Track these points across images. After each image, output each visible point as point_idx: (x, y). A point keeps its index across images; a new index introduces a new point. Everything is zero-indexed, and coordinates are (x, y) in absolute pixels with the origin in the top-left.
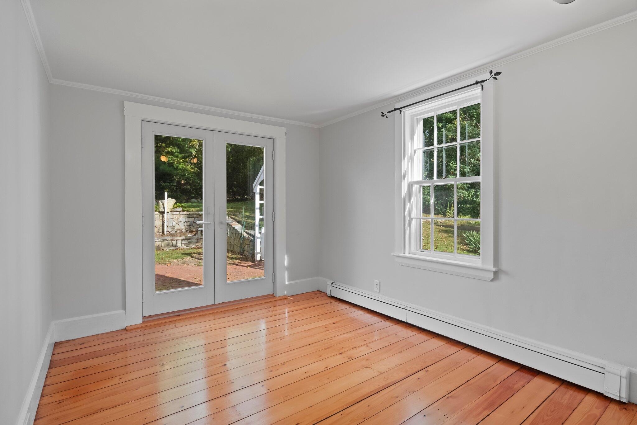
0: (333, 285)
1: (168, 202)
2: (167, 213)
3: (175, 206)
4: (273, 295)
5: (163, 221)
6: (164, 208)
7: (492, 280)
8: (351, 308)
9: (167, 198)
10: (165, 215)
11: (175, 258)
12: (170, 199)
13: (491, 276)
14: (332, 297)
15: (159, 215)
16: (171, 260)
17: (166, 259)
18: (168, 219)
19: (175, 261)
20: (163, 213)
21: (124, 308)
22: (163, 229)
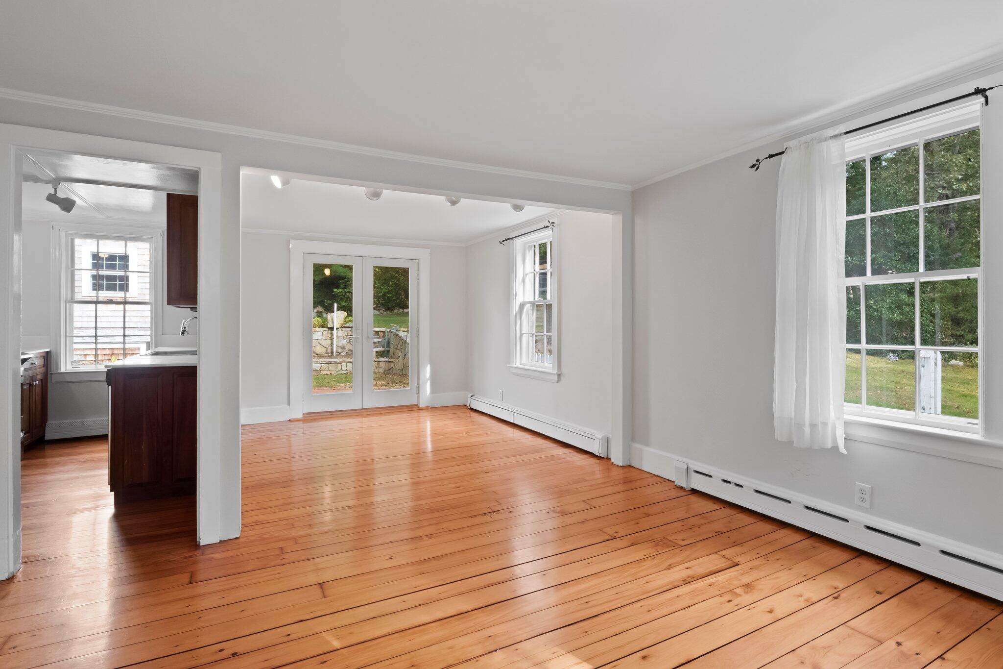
0: (472, 398)
1: (338, 315)
2: (337, 329)
3: (347, 319)
4: (417, 405)
5: (332, 339)
6: (333, 322)
7: (558, 381)
8: (481, 416)
9: (337, 311)
10: (335, 331)
11: (342, 382)
12: (340, 312)
13: (556, 378)
14: (471, 409)
15: (327, 332)
16: (338, 384)
17: (332, 382)
18: (338, 337)
19: (343, 385)
20: (332, 329)
21: (289, 404)
22: (332, 350)
